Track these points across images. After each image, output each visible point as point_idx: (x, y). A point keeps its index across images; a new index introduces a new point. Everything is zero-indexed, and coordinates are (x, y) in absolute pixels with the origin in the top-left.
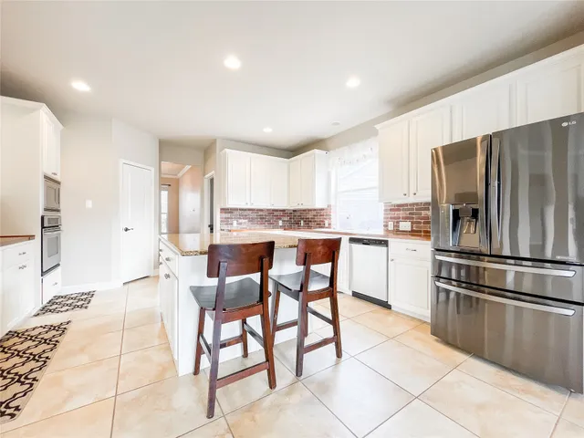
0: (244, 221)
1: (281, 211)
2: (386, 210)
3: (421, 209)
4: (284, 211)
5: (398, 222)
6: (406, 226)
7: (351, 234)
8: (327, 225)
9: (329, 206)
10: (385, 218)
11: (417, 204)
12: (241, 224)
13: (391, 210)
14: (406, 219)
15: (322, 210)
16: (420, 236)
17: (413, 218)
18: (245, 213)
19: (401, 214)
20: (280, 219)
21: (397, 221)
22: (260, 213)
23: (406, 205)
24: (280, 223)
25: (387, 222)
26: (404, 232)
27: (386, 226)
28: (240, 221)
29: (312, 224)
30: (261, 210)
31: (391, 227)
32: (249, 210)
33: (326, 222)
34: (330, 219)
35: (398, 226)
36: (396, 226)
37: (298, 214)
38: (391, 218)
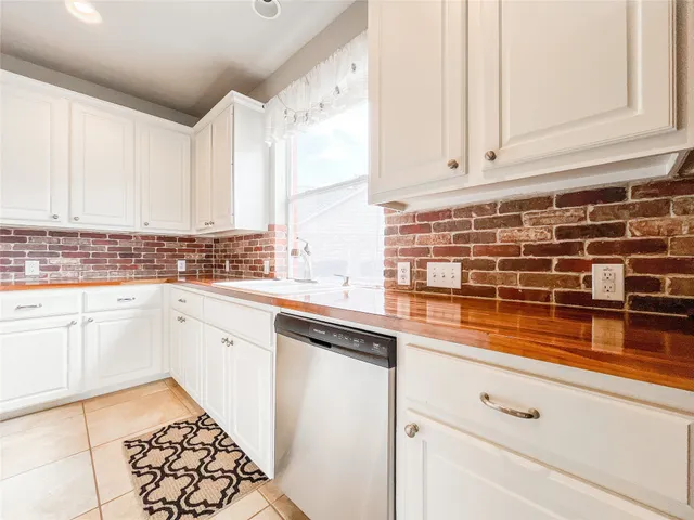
0: (66, 261)
1: (182, 239)
2: (389, 231)
3: (494, 223)
4: (190, 239)
5: (423, 264)
6: (446, 274)
7: (281, 303)
8: (266, 271)
9: (271, 227)
10: (387, 252)
11: (480, 209)
12: (56, 268)
13: (404, 230)
14: (445, 253)
15: (259, 236)
16: (492, 305)
17: (467, 251)
18: (73, 242)
19: (433, 239)
20: (181, 257)
21: (420, 259)
22: (121, 244)
23: (447, 213)
24: (181, 266)
25: (392, 264)
26: (440, 295)
27: (391, 274)
28: (54, 261)
29: (243, 268)
30: (127, 237)
31: (404, 278)
32: (85, 235)
33: (266, 264)
34: (272, 255)
35: (423, 275)
36: (419, 274)
37: (221, 246)
38: (404, 252)
